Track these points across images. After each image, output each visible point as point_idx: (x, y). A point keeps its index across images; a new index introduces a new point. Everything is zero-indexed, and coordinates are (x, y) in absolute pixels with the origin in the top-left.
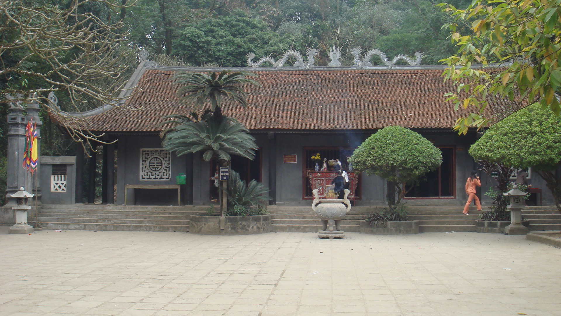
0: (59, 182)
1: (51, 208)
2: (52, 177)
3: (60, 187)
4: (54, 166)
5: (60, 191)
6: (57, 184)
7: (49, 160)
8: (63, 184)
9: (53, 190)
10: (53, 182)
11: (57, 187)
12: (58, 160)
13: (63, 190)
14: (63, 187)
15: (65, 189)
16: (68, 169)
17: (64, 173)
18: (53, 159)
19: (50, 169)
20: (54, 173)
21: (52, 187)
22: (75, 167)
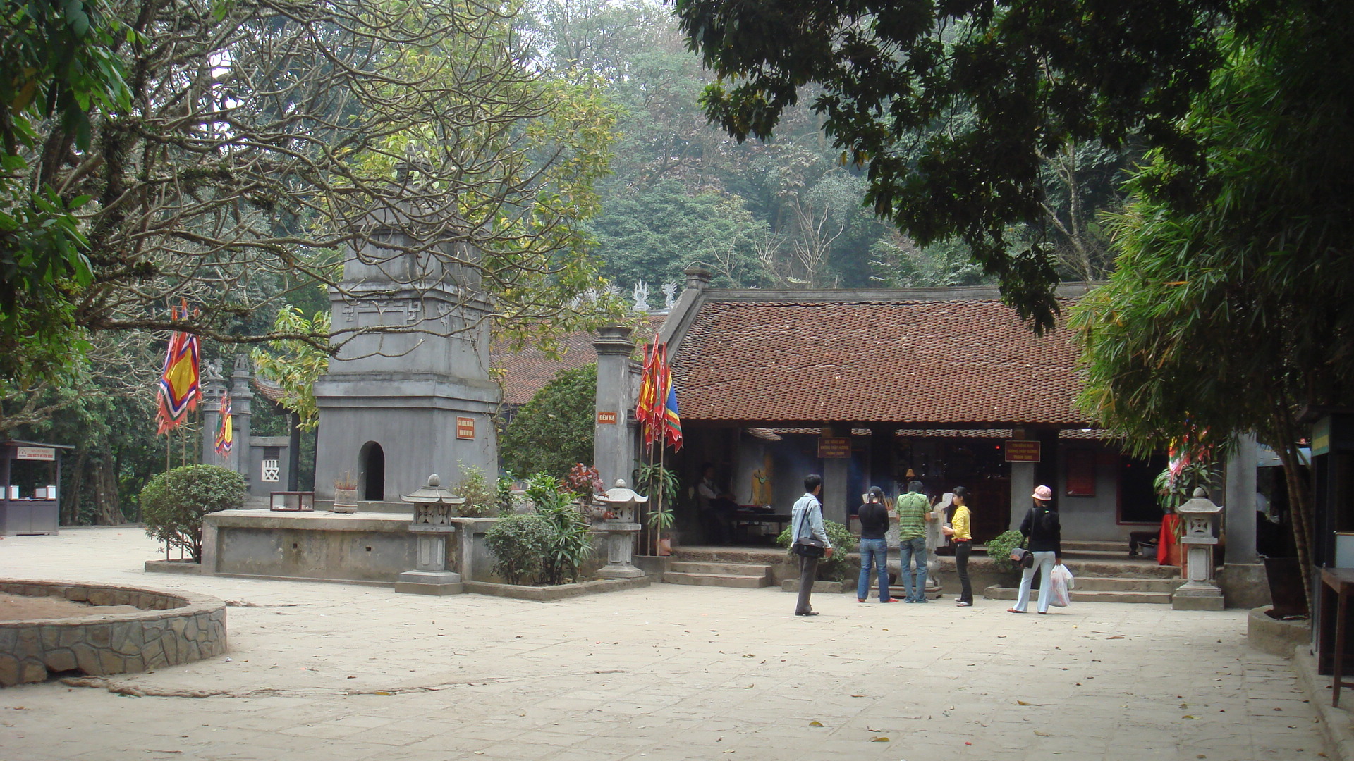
0: (271, 469)
1: (258, 501)
2: (264, 463)
3: (272, 475)
4: (266, 448)
5: (272, 480)
6: (269, 471)
7: (259, 441)
8: (275, 471)
9: (264, 478)
10: (264, 469)
11: (269, 474)
12: (270, 441)
13: (275, 479)
14: (275, 475)
15: (277, 477)
16: (281, 452)
17: (277, 458)
18: (265, 440)
19: (261, 453)
20: (266, 458)
21: (263, 475)
22: (288, 450)
